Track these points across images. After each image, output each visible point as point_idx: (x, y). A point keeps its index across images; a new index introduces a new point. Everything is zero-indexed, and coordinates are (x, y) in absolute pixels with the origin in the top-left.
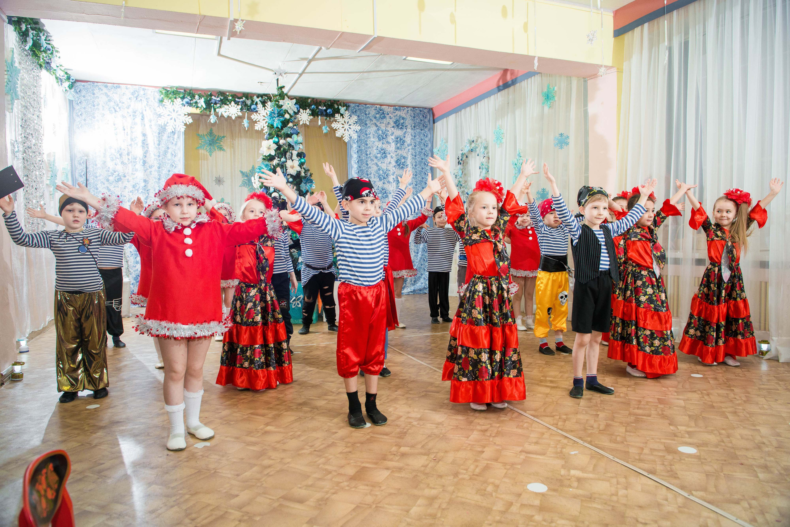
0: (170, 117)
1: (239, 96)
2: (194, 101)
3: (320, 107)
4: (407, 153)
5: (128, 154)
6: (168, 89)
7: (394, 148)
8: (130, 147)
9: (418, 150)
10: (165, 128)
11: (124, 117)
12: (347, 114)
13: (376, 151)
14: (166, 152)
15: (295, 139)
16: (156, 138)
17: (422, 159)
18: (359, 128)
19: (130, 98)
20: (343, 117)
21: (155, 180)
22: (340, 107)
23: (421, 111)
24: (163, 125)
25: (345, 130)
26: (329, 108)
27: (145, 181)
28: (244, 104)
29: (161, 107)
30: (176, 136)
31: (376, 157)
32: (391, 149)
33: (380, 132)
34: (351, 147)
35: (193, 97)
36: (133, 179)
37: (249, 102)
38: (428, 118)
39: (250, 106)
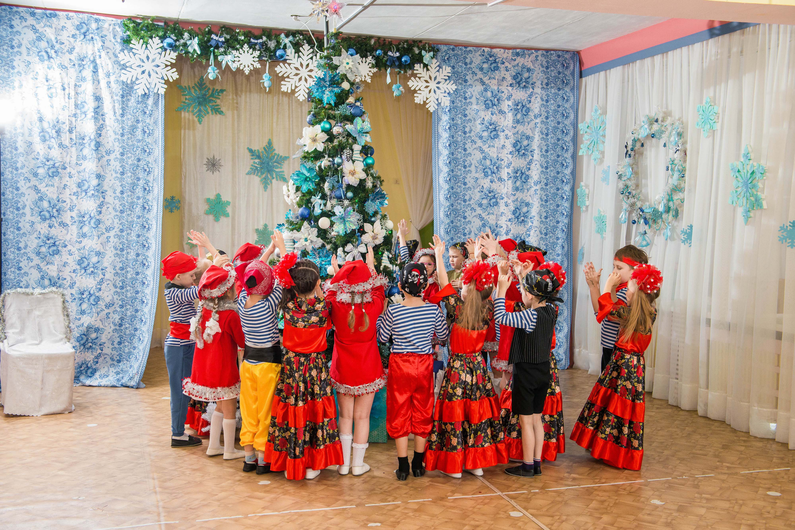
0: (143, 69)
1: (257, 33)
2: (182, 41)
3: (390, 53)
4: (533, 130)
5: (70, 131)
6: (139, 21)
7: (511, 121)
8: (74, 119)
9: (552, 124)
10: (132, 88)
11: (63, 67)
12: (434, 64)
13: (479, 127)
14: (133, 128)
15: (359, 128)
16: (117, 105)
17: (558, 140)
18: (454, 87)
19: (73, 36)
20: (428, 70)
21: (114, 175)
22: (423, 52)
23: (559, 56)
24: (129, 82)
25: (430, 91)
26: (405, 55)
27: (99, 176)
28: (264, 48)
29: (126, 51)
30: (150, 101)
31: (481, 137)
32: (506, 123)
33: (489, 94)
34: (439, 119)
35: (180, 35)
36: (79, 172)
37: (272, 44)
38: (572, 68)
39: (275, 51)
